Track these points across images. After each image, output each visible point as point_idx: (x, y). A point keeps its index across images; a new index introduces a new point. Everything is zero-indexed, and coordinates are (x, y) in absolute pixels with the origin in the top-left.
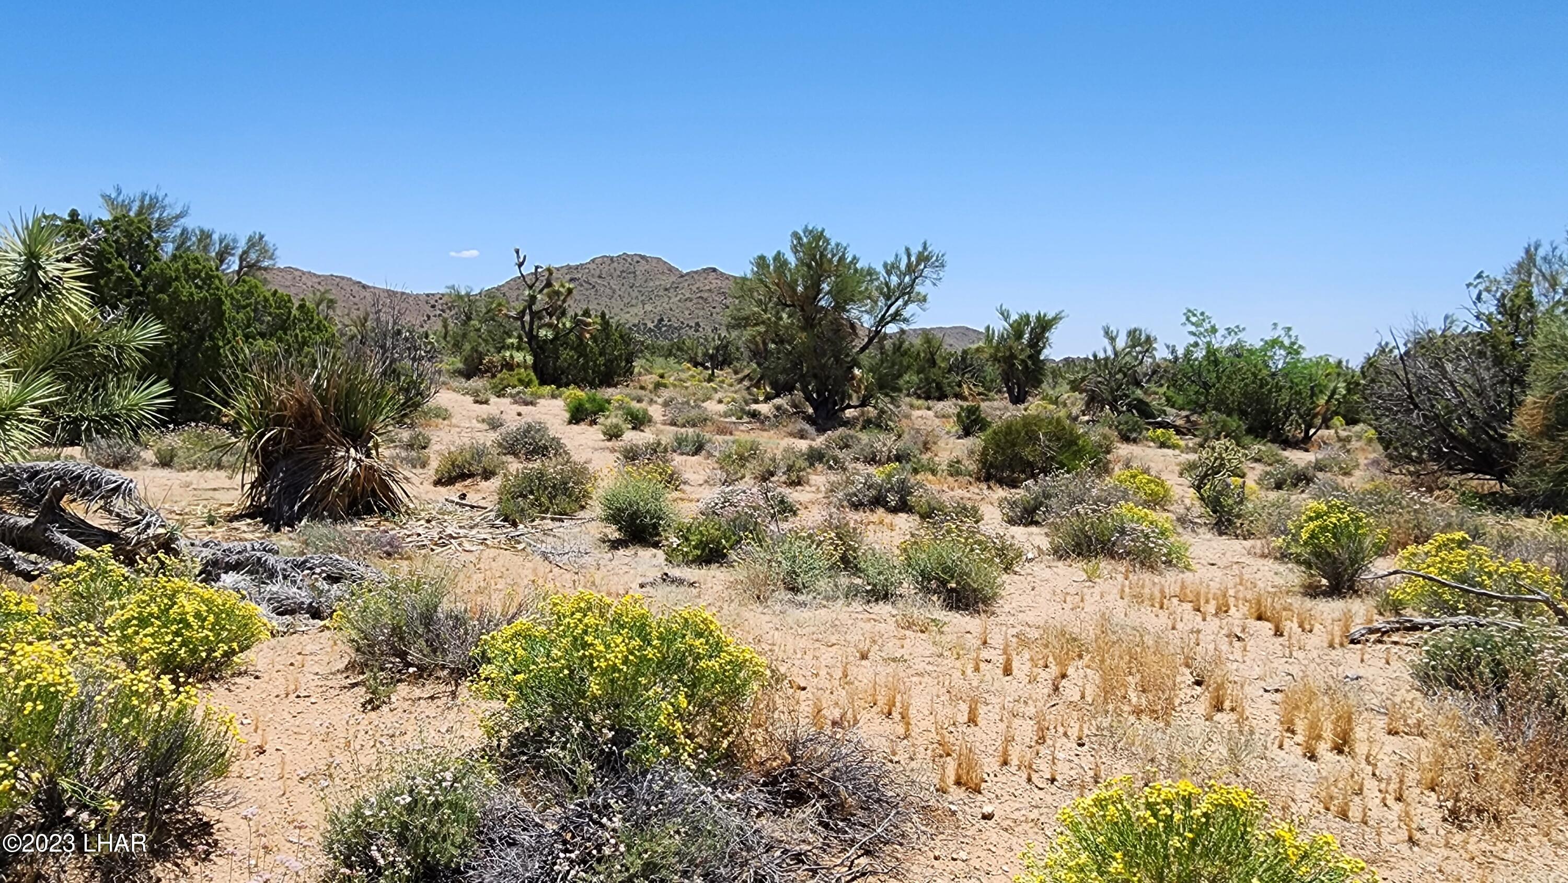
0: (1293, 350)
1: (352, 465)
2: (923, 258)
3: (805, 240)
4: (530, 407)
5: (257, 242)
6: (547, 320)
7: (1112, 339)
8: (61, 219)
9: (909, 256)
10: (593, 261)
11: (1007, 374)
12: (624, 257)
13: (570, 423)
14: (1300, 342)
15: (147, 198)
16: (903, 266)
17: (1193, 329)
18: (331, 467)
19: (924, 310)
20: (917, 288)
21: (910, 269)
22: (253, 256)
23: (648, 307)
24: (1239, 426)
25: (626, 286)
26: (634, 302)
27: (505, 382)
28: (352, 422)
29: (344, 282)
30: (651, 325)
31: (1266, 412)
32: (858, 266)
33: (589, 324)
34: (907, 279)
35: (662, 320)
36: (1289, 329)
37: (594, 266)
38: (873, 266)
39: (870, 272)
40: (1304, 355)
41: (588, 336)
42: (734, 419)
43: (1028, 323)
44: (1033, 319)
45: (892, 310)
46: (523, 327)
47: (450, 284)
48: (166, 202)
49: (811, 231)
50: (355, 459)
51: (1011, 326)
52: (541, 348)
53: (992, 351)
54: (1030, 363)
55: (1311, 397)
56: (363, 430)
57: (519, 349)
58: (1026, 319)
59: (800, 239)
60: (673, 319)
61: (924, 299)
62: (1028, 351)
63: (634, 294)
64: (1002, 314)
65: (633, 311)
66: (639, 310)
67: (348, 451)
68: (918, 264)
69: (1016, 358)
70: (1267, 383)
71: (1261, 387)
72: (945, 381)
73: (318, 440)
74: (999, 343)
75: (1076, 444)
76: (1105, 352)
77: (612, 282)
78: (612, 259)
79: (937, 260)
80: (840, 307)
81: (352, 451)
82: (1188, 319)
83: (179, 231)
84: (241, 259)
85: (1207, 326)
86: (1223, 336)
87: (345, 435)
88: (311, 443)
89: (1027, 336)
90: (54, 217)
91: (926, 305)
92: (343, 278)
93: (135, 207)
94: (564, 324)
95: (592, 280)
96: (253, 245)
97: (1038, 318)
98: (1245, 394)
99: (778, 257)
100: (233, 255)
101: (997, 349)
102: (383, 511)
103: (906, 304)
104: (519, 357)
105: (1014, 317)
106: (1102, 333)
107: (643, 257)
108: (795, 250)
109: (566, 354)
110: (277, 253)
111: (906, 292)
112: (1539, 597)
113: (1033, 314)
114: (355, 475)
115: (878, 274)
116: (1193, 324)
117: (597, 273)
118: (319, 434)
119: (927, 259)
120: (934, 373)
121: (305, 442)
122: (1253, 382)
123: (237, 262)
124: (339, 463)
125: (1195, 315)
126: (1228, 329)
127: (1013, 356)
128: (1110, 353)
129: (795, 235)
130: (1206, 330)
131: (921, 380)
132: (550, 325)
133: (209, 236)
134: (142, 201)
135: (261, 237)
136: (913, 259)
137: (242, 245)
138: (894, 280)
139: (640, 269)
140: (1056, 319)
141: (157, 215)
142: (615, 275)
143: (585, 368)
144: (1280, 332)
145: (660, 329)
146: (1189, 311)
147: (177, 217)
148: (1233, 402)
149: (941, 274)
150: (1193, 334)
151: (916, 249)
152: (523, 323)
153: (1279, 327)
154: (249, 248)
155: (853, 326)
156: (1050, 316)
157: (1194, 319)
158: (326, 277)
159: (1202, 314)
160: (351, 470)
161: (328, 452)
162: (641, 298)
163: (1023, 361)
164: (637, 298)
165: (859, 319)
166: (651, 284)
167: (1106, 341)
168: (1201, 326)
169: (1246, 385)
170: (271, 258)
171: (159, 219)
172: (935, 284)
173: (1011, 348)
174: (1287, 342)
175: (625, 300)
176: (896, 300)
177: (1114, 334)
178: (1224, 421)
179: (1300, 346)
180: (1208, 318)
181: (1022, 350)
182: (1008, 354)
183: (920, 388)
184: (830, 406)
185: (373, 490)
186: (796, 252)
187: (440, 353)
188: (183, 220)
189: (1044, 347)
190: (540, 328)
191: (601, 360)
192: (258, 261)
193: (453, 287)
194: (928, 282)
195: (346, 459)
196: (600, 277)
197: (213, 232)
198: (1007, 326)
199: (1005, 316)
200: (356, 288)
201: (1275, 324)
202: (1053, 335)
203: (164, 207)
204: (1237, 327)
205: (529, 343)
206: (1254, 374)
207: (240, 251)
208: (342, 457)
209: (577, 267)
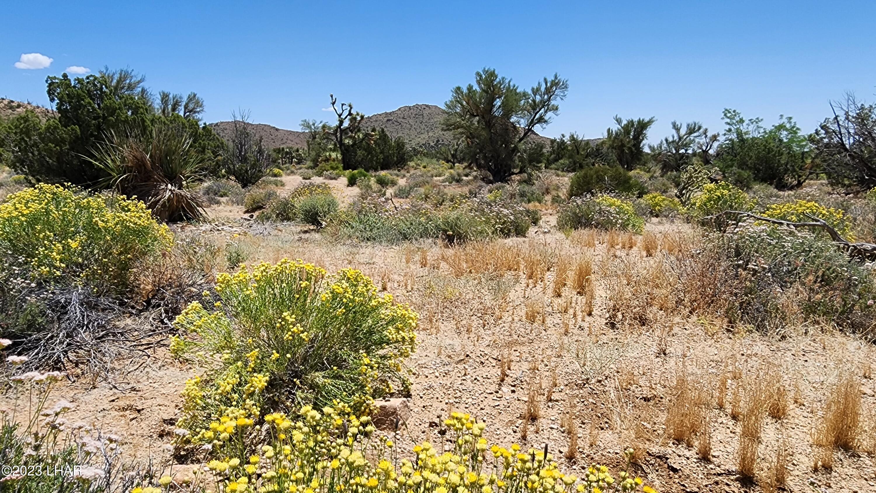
0: (793, 131)
1: (168, 194)
2: (555, 83)
3: (484, 76)
4: (334, 181)
5: (192, 98)
6: (350, 134)
7: (678, 130)
8: (58, 79)
9: (546, 84)
10: (399, 109)
11: (619, 156)
12: (417, 106)
13: (348, 186)
14: (797, 126)
15: (123, 73)
16: (543, 89)
17: (728, 120)
18: (157, 195)
19: (557, 115)
20: (553, 102)
21: (548, 91)
22: (191, 106)
23: (431, 134)
24: (749, 176)
25: (418, 123)
26: (423, 131)
27: (323, 168)
28: (170, 170)
29: (266, 127)
30: (432, 144)
31: (771, 168)
32: (518, 91)
33: (372, 136)
34: (546, 97)
35: (438, 141)
36: (790, 118)
37: (400, 112)
38: (527, 90)
39: (525, 95)
40: (800, 134)
41: (372, 142)
42: (447, 183)
43: (633, 125)
44: (636, 124)
45: (537, 116)
46: (337, 139)
47: (303, 119)
48: (133, 74)
49: (487, 72)
50: (170, 190)
51: (622, 127)
52: (346, 150)
53: (611, 143)
54: (633, 149)
55: (802, 158)
56: (176, 174)
57: (334, 150)
58: (631, 123)
59: (481, 76)
60: (445, 140)
61: (557, 109)
62: (632, 142)
63: (422, 127)
64: (617, 121)
65: (422, 136)
66: (425, 136)
67: (167, 185)
68: (551, 87)
69: (625, 146)
70: (773, 151)
71: (769, 153)
72: (584, 162)
73: (149, 180)
74: (615, 138)
75: (629, 182)
76: (673, 137)
77: (410, 121)
78: (410, 108)
79: (563, 85)
80: (507, 115)
81: (169, 186)
82: (725, 115)
83: (140, 89)
84: (186, 108)
85: (737, 119)
86: (748, 125)
87: (166, 176)
88: (145, 181)
89: (632, 133)
90: (55, 78)
91: (558, 112)
92: (265, 125)
93: (116, 77)
94: (359, 136)
95: (399, 120)
96: (191, 100)
97: (639, 122)
98: (758, 158)
99: (470, 88)
100: (180, 106)
101: (614, 142)
102: (189, 219)
103: (546, 112)
104: (334, 155)
105: (624, 122)
106: (671, 126)
107: (427, 106)
108: (478, 83)
109: (360, 153)
110: (204, 103)
111: (545, 104)
112: (818, 223)
113: (636, 119)
114: (169, 199)
115: (528, 95)
116: (728, 118)
117: (402, 116)
118: (150, 176)
119: (557, 84)
120: (577, 158)
121: (142, 181)
122: (764, 150)
123: (183, 109)
124: (161, 192)
125: (730, 112)
126: (750, 120)
127: (623, 145)
128: (676, 138)
129: (478, 74)
130: (737, 122)
131: (570, 163)
132: (351, 137)
133: (167, 96)
134: (121, 74)
135: (195, 95)
136: (549, 85)
137: (185, 100)
138: (538, 98)
139: (426, 112)
140: (650, 122)
141: (128, 81)
142: (412, 117)
143: (371, 160)
144: (784, 120)
145: (437, 146)
146: (726, 110)
147: (139, 82)
148: (751, 163)
149: (566, 93)
150: (729, 124)
151: (550, 78)
152: (336, 137)
153: (784, 118)
154: (189, 102)
155: (515, 127)
156: (647, 120)
157: (729, 115)
158: (257, 125)
159: (734, 111)
160: (167, 196)
161: (155, 186)
162: (426, 129)
163: (629, 148)
164: (424, 129)
165: (518, 123)
166: (432, 121)
167: (674, 132)
168: (734, 119)
169: (759, 152)
170: (201, 106)
171: (129, 84)
172: (562, 99)
173: (621, 141)
174: (788, 126)
175: (418, 131)
176: (540, 110)
177: (679, 126)
178: (740, 173)
179: (798, 129)
180: (738, 114)
181: (629, 142)
182: (620, 144)
183: (569, 167)
184: (502, 174)
185: (182, 206)
186: (479, 84)
187: (305, 160)
188: (141, 84)
189: (643, 139)
190: (346, 138)
191: (381, 156)
192: (194, 108)
193: (305, 121)
194: (558, 98)
195: (165, 190)
196: (403, 118)
197: (170, 94)
198: (620, 127)
199: (619, 121)
200: (272, 130)
201: (782, 116)
202: (649, 132)
203: (132, 77)
204: (758, 118)
205: (340, 147)
206: (765, 146)
207: (184, 104)
208: (163, 189)
209: (390, 113)
